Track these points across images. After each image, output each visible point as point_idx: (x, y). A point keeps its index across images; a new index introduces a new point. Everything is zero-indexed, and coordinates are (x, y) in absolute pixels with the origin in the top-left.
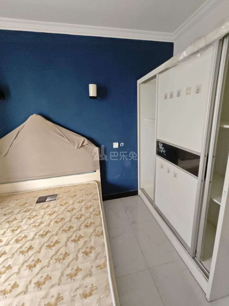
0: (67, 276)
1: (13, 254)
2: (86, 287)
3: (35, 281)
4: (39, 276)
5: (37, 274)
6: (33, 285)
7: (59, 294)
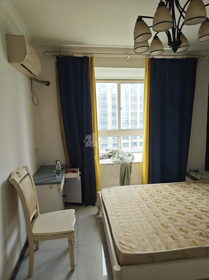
0: (181, 228)
1: (183, 204)
2: (178, 237)
3: (172, 216)
4: (175, 217)
5: (176, 216)
6: (170, 216)
7: (169, 227)
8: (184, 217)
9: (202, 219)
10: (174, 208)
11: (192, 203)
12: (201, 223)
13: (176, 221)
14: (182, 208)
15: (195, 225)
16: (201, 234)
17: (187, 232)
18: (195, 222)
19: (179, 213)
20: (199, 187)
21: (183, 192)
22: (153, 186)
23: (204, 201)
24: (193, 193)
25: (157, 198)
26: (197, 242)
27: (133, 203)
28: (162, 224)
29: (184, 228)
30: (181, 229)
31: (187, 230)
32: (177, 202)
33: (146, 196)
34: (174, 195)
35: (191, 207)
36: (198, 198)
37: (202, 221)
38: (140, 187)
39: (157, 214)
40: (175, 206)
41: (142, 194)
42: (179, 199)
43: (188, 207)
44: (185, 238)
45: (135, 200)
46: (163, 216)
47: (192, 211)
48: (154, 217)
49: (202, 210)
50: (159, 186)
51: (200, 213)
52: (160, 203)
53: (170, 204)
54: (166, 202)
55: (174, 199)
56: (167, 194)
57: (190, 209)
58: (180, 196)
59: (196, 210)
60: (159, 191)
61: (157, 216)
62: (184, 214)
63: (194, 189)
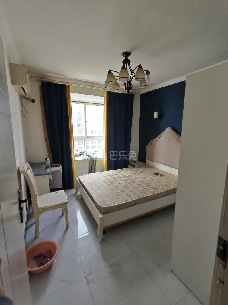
1: (130, 179)
2: (130, 195)
3: (125, 186)
4: (127, 186)
7: (125, 191)
8: (132, 185)
9: (140, 185)
10: (126, 182)
11: (134, 178)
12: (141, 187)
13: (128, 188)
14: (130, 181)
15: (138, 188)
16: (141, 192)
17: (134, 192)
18: (138, 187)
19: (129, 184)
20: (136, 170)
21: (128, 173)
22: (111, 172)
23: (140, 177)
24: (134, 173)
25: (115, 178)
26: (140, 196)
27: (102, 182)
28: (121, 191)
29: (133, 191)
30: (131, 191)
31: (135, 191)
32: (127, 178)
33: (108, 177)
34: (124, 175)
35: (134, 180)
36: (137, 176)
37: (141, 186)
38: (103, 173)
39: (117, 186)
40: (126, 181)
41: (105, 177)
42: (128, 177)
43: (133, 180)
44: (134, 195)
45: (102, 180)
46: (120, 186)
47: (135, 182)
48: (116, 188)
49: (140, 181)
50: (115, 171)
51: (139, 182)
52: (117, 180)
53: (123, 180)
54: (120, 179)
55: (125, 177)
56: (120, 175)
57: (134, 181)
58: (127, 176)
59: (137, 181)
60: (116, 174)
61: (118, 187)
62: (131, 184)
63: (134, 171)
